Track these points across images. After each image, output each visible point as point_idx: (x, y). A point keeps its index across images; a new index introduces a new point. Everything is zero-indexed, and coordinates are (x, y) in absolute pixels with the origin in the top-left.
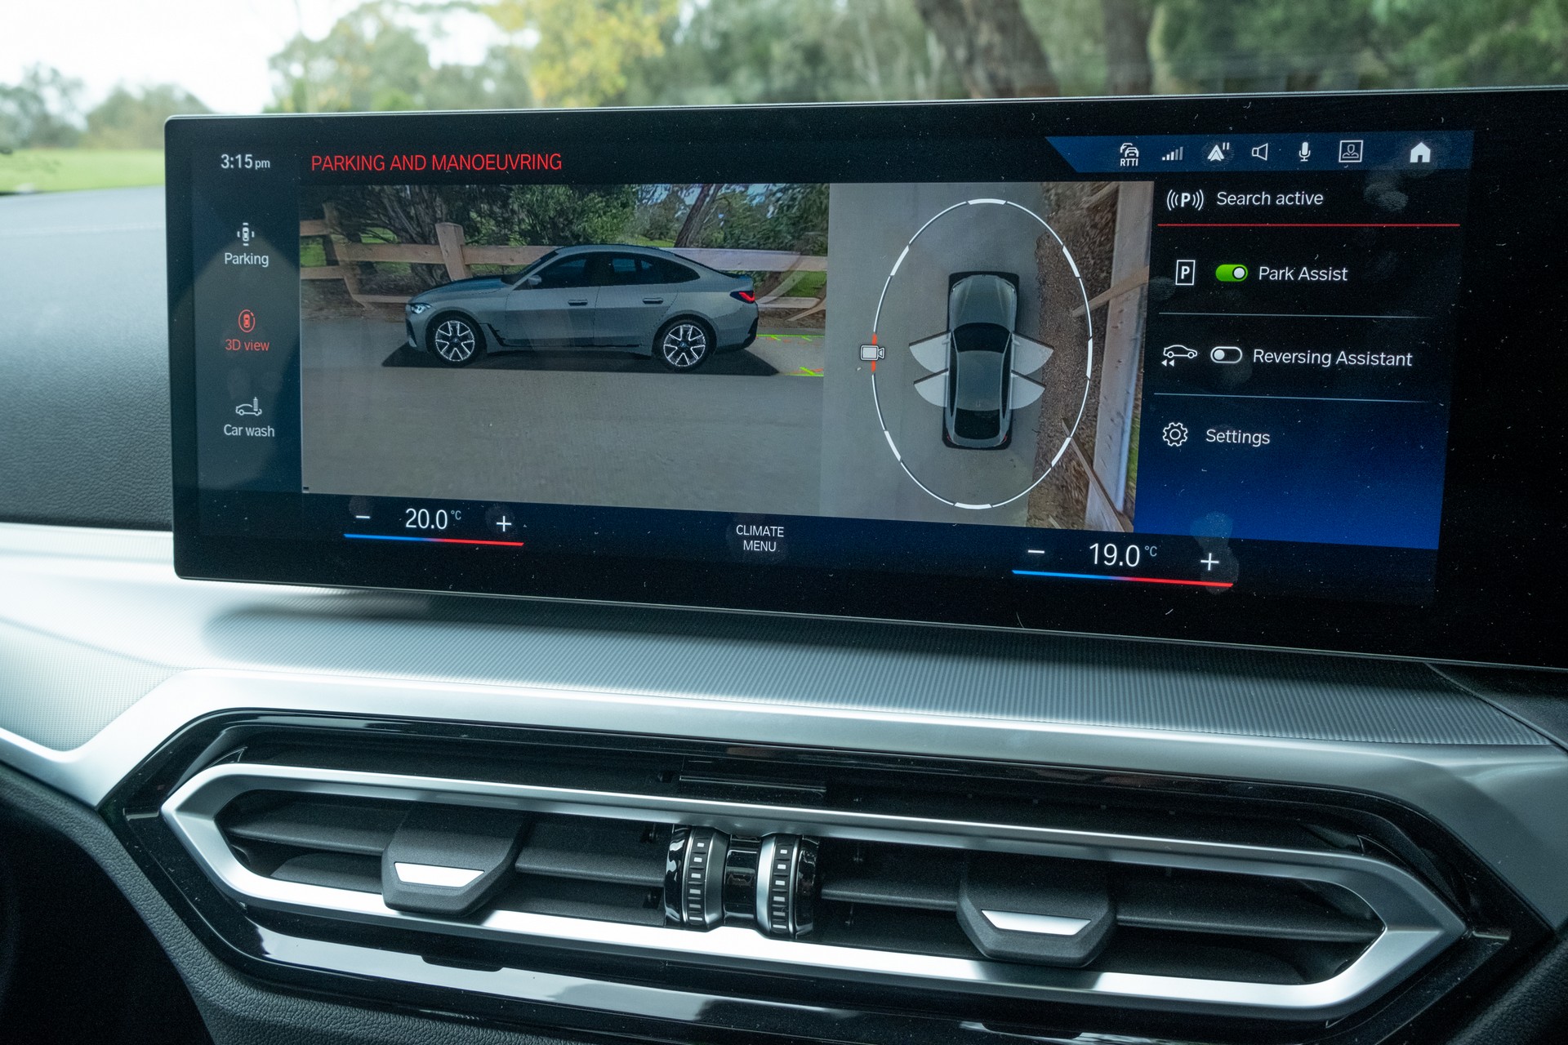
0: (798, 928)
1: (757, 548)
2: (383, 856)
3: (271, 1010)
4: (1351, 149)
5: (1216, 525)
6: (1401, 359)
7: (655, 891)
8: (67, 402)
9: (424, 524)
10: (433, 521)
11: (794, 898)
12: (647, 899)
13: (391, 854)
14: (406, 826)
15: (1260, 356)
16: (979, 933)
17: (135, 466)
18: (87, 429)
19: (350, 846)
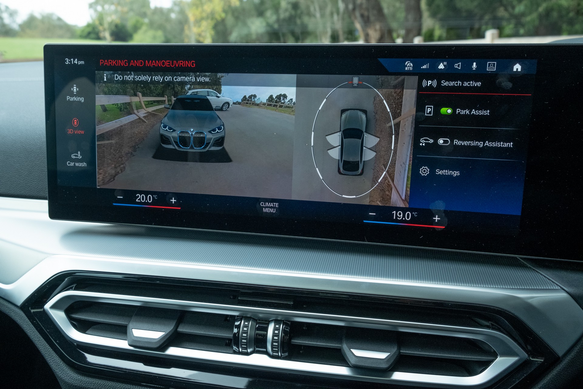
0: (282, 354)
1: (268, 211)
2: (128, 326)
3: (86, 383)
4: (492, 66)
5: (439, 205)
6: (508, 145)
7: (230, 340)
8: (8, 150)
9: (143, 200)
10: (146, 199)
11: (281, 343)
12: (226, 342)
13: (130, 325)
14: (136, 315)
15: (456, 142)
16: (349, 358)
17: (34, 175)
18: (16, 160)
19: (115, 322)
